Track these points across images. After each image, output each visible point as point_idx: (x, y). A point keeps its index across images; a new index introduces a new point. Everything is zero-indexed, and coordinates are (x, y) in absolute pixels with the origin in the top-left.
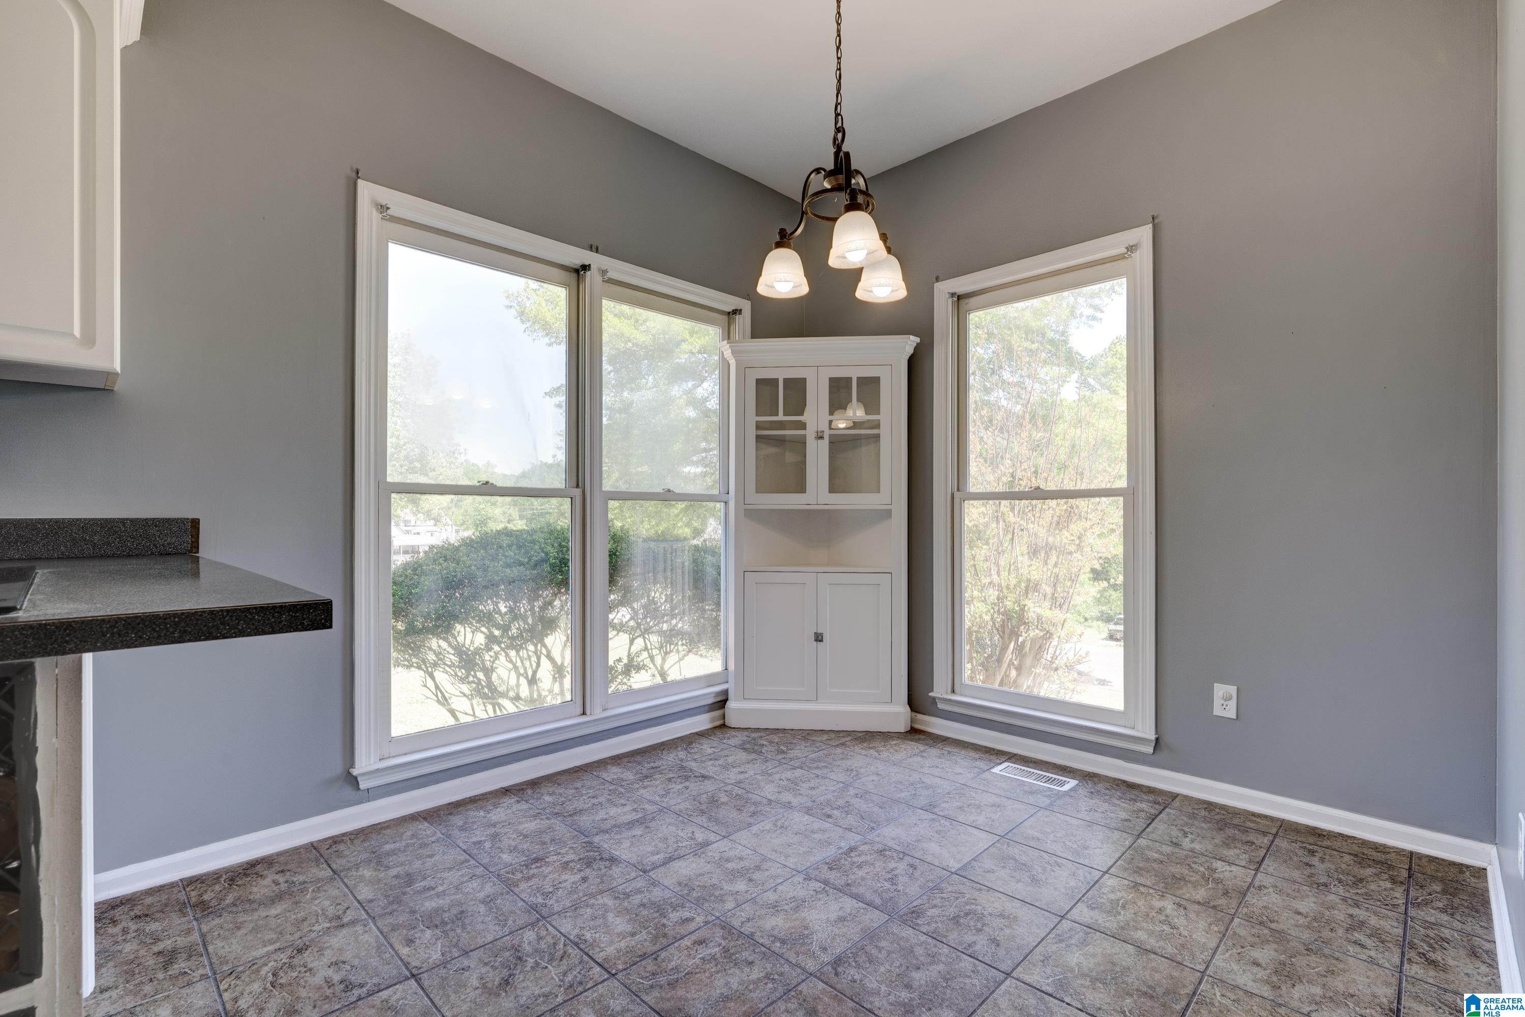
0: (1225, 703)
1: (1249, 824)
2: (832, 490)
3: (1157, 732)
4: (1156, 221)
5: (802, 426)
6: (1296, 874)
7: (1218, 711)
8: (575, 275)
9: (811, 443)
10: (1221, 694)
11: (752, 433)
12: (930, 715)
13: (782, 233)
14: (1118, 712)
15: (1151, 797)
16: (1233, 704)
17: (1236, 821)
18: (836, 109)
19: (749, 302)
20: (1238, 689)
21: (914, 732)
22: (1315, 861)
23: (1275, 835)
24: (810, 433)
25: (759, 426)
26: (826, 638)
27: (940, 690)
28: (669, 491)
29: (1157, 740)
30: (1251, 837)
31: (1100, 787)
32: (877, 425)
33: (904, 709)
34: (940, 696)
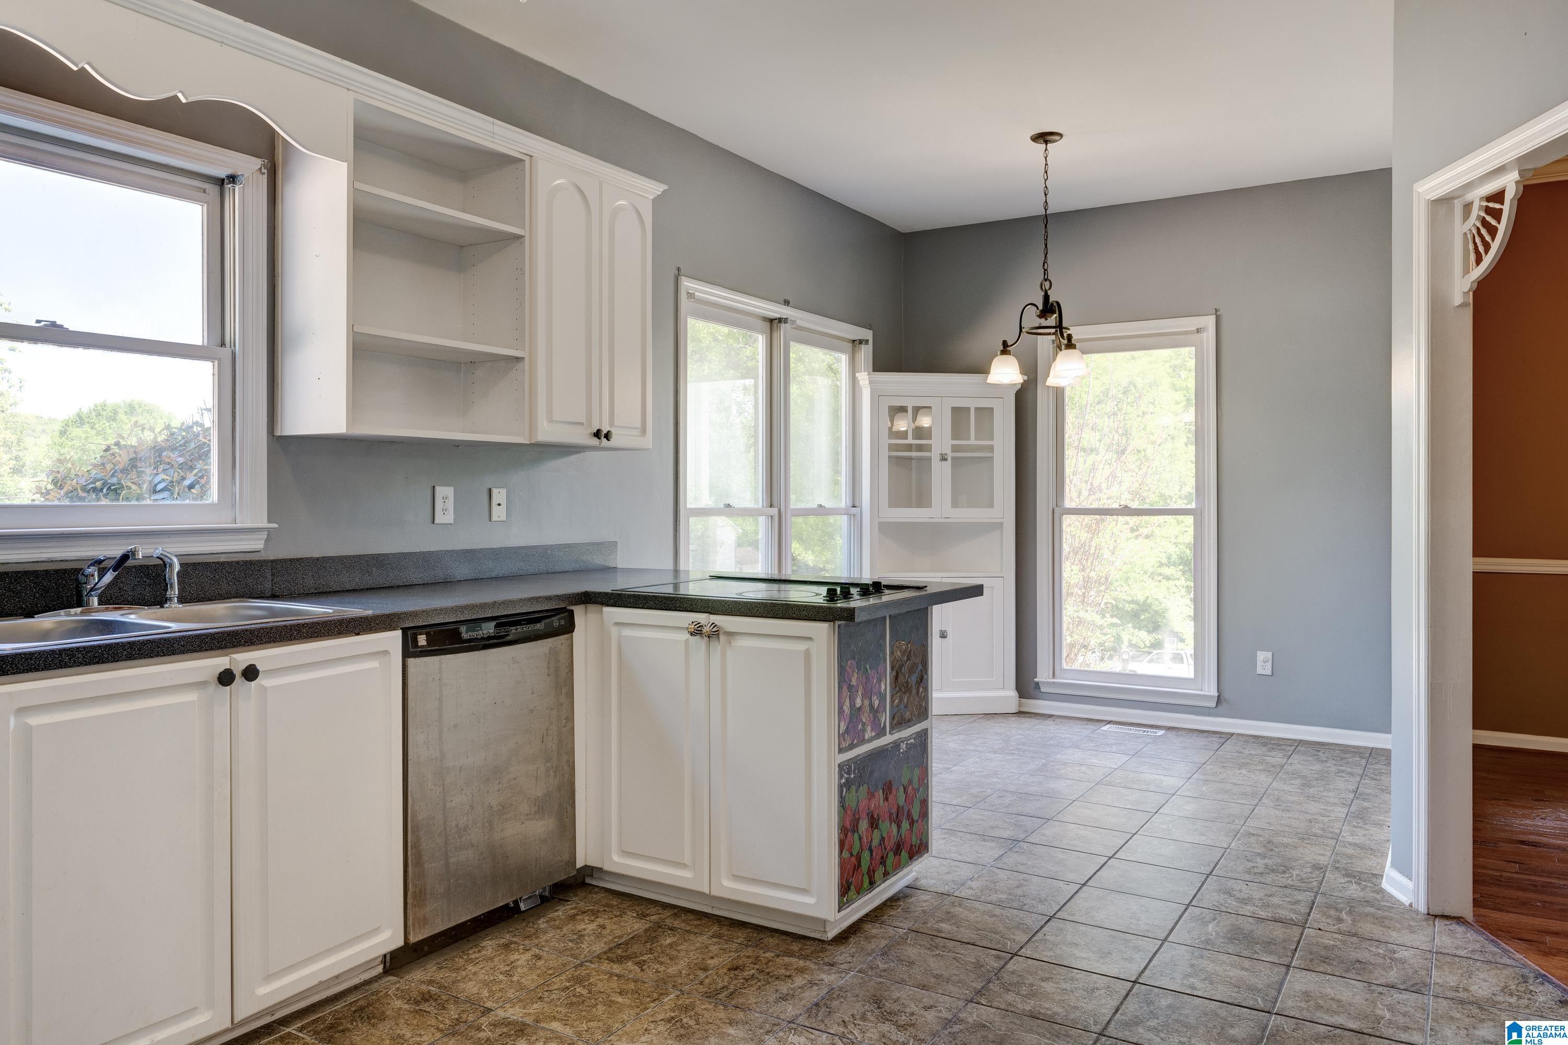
0: (1264, 665)
1: (1280, 743)
2: (955, 504)
3: (1218, 692)
4: (1218, 313)
5: (928, 448)
6: (1310, 759)
7: (1259, 671)
8: (769, 324)
9: (936, 464)
10: (1262, 658)
11: (885, 454)
12: (1032, 699)
13: (1005, 344)
14: (1190, 679)
15: (1218, 735)
16: (1269, 665)
17: (1273, 742)
18: (1044, 265)
19: (871, 331)
20: (1273, 654)
21: (1020, 713)
22: (1320, 754)
23: (1297, 746)
24: (935, 455)
25: (892, 448)
26: (950, 634)
27: (1043, 675)
28: (821, 506)
29: (1219, 696)
30: (1283, 748)
31: (1181, 733)
32: (991, 449)
33: (1012, 693)
34: (1044, 680)
